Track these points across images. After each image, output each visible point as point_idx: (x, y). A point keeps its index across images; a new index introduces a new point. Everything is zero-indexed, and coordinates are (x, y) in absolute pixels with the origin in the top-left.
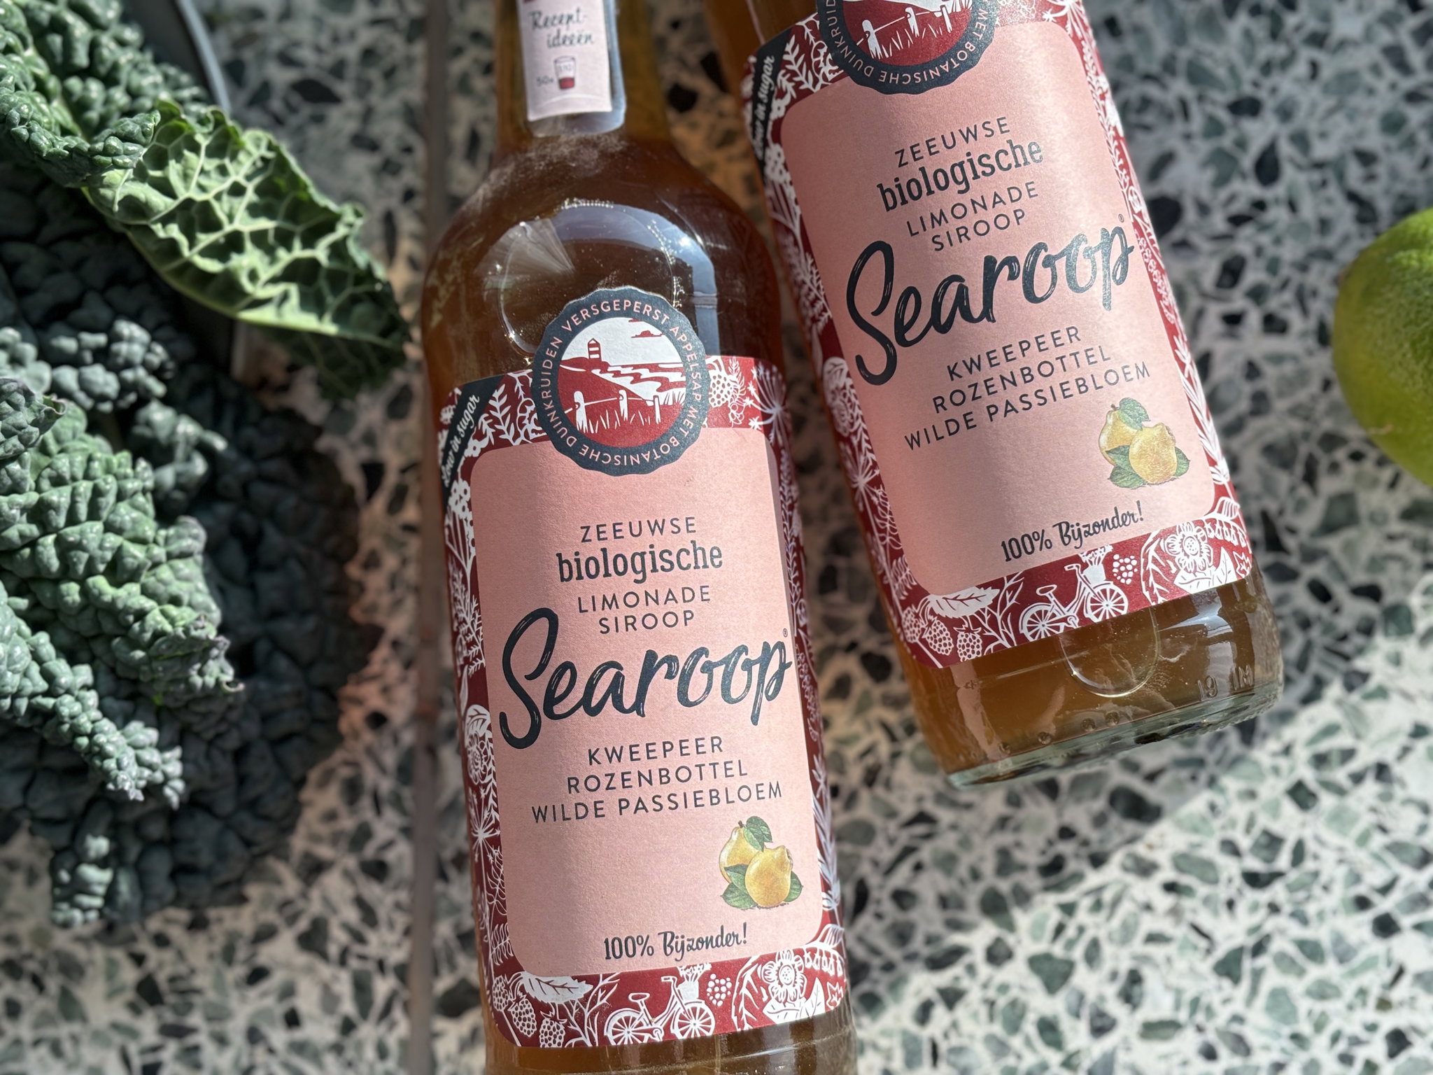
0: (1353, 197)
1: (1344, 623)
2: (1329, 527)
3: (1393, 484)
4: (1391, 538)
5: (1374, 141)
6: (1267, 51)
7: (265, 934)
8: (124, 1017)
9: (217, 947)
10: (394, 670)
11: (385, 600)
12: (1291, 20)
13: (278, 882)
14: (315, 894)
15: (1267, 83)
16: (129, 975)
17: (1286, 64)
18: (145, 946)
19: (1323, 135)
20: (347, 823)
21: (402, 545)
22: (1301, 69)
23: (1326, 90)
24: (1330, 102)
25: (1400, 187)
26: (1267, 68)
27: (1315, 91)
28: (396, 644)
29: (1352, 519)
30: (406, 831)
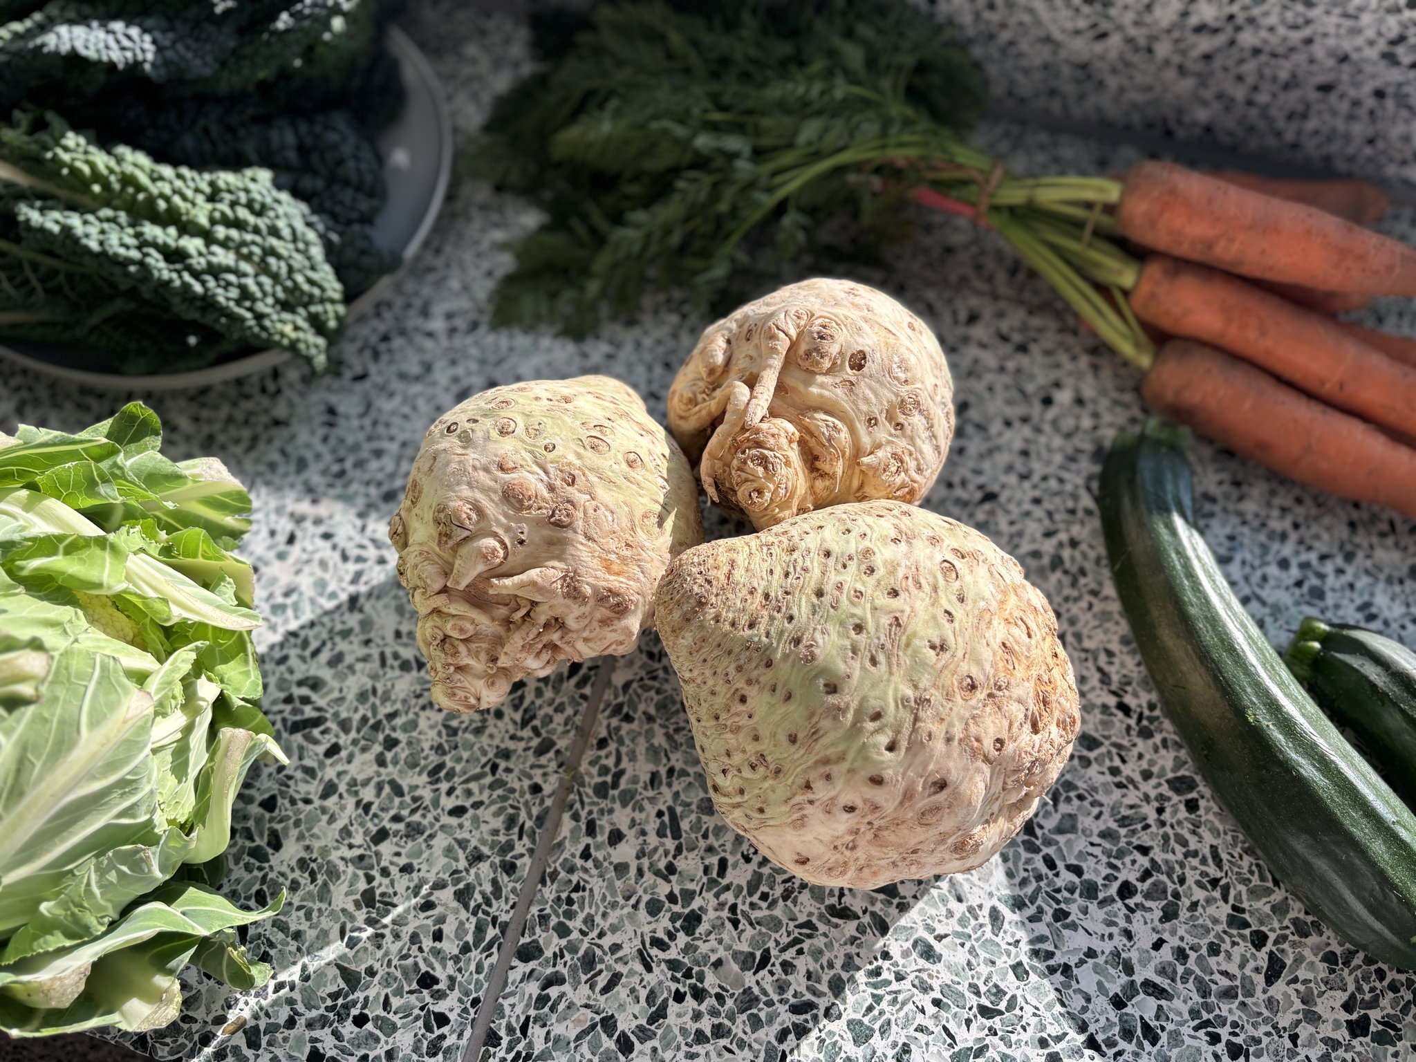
0: (1100, 670)
1: (1059, 883)
2: (1060, 830)
3: (1098, 817)
4: (1092, 844)
5: (1115, 647)
6: (1068, 591)
7: (439, 885)
8: (351, 907)
9: (412, 885)
10: (553, 765)
11: (561, 729)
12: (1082, 581)
13: (457, 860)
14: (473, 871)
15: (1065, 606)
16: (362, 885)
17: (1076, 600)
18: (375, 873)
19: (1090, 637)
20: (502, 838)
21: (579, 704)
22: (1084, 604)
23: (1095, 616)
24: (1096, 623)
25: (1124, 671)
26: (1067, 599)
27: (1089, 616)
28: (558, 752)
29: (1073, 829)
30: (531, 851)
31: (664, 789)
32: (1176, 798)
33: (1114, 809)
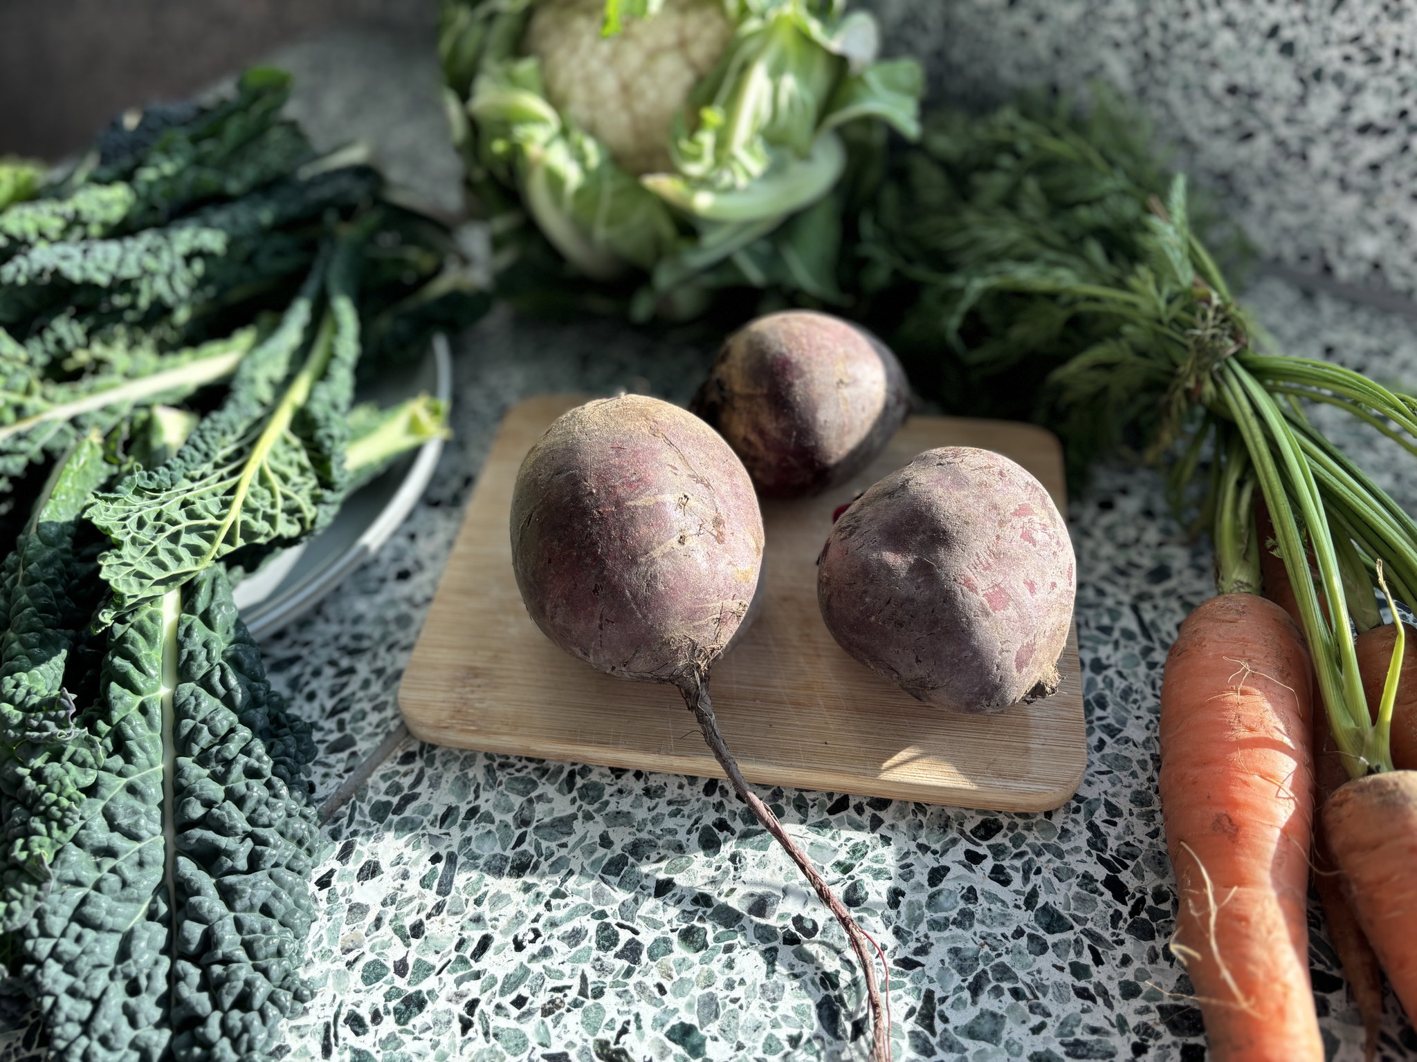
31: (455, 831)
32: (1168, 1038)
33: (1066, 1026)
